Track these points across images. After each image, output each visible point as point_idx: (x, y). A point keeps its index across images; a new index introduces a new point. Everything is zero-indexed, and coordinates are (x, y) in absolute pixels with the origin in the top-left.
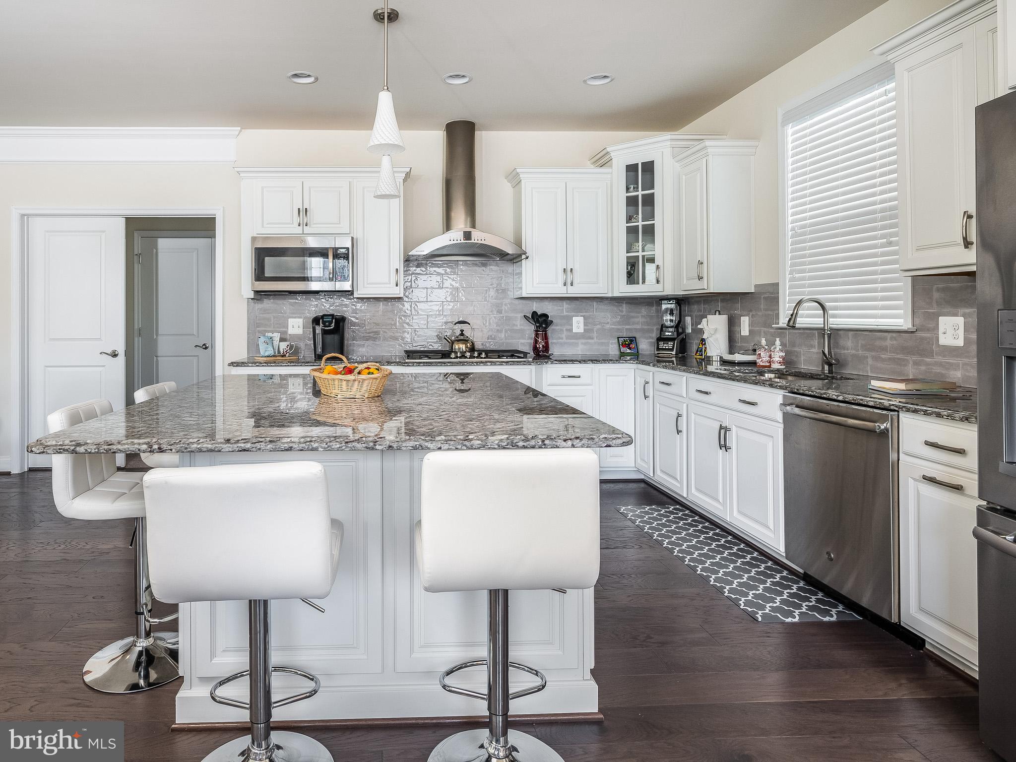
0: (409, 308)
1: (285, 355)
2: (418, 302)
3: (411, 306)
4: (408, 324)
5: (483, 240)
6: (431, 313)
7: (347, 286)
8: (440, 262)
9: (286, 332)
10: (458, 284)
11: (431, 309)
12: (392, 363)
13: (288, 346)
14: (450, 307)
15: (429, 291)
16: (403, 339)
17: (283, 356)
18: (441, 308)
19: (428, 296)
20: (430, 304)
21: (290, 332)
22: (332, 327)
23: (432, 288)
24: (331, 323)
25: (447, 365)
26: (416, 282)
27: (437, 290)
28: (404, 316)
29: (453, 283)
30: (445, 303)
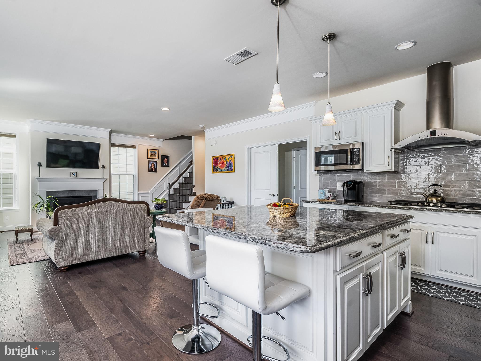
0: (404, 177)
1: (330, 199)
2: (411, 174)
3: (406, 176)
4: (403, 186)
5: (446, 134)
6: (420, 180)
7: (357, 167)
8: (427, 150)
9: (336, 189)
10: (441, 162)
11: (420, 177)
12: (377, 206)
13: (331, 195)
14: (435, 176)
15: (419, 167)
16: (400, 194)
17: (328, 199)
18: (427, 177)
19: (418, 170)
20: (419, 174)
21: (337, 189)
22: (351, 187)
23: (420, 165)
24: (350, 185)
25: (411, 210)
26: (409, 162)
27: (425, 166)
28: (401, 182)
29: (437, 162)
30: (431, 174)
